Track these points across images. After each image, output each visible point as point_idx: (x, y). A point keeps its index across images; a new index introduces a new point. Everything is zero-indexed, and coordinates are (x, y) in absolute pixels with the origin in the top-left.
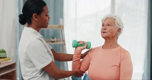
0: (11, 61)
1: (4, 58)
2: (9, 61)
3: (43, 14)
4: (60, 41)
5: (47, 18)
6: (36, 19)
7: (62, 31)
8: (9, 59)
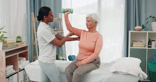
0: (24, 44)
1: (20, 42)
2: (23, 44)
3: (49, 16)
4: (60, 31)
5: (52, 17)
6: (46, 19)
7: (60, 22)
8: (23, 43)
